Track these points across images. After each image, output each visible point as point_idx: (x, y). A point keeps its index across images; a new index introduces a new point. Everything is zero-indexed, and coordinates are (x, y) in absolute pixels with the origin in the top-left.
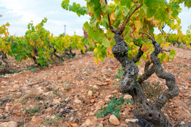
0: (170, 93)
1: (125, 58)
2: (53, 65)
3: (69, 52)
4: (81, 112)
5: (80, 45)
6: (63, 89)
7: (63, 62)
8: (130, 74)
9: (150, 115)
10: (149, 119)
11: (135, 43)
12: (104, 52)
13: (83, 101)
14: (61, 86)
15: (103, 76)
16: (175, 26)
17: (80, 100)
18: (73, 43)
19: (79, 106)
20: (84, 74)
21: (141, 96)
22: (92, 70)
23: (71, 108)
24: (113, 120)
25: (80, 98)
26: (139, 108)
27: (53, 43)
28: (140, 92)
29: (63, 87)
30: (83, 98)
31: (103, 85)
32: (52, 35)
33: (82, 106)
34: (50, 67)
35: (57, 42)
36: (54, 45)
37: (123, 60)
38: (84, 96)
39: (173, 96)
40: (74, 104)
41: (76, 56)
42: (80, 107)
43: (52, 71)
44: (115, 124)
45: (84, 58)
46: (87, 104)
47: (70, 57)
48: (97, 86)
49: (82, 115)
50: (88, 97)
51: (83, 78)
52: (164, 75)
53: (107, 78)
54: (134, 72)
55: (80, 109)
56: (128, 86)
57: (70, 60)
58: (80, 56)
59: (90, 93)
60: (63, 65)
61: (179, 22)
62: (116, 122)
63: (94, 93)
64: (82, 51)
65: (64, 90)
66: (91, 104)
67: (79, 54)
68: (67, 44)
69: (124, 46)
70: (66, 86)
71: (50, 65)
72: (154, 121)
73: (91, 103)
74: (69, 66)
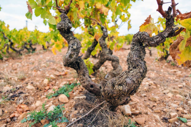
0: (114, 72)
1: (70, 35)
2: (9, 58)
3: (28, 47)
4: (33, 97)
5: (42, 40)
6: (16, 78)
7: (21, 56)
8: (72, 48)
9: (92, 86)
10: (91, 90)
11: (90, 33)
12: (56, 36)
13: (36, 88)
14: (14, 75)
15: (62, 68)
16: (125, 19)
17: (33, 86)
18: (34, 37)
19: (31, 91)
20: (43, 66)
21: (84, 70)
22: (51, 63)
23: (22, 93)
24: (62, 99)
25: (34, 85)
26: (82, 80)
27: (9, 35)
28: (83, 66)
29: (17, 77)
30: (37, 85)
31: (60, 75)
32: (8, 26)
33: (35, 92)
34: (5, 60)
35: (14, 34)
36: (10, 37)
37: (67, 37)
38: (38, 84)
39: (116, 74)
40: (26, 90)
41: (37, 51)
42: (33, 92)
43: (7, 64)
44: (64, 102)
45: (45, 53)
46: (41, 90)
47: (29, 52)
48: (54, 76)
49: (34, 99)
50: (43, 85)
51: (41, 70)
52: (110, 57)
53: (66, 69)
54: (77, 46)
55: (33, 94)
56: (70, 58)
57: (29, 55)
58: (42, 51)
59: (46, 81)
60: (20, 59)
61: (129, 16)
62: (65, 100)
63: (50, 81)
64: (43, 46)
65: (18, 79)
66: (45, 91)
67: (41, 50)
68: (26, 37)
69: (68, 23)
70: (20, 76)
71: (5, 58)
72: (95, 92)
73: (45, 89)
74: (28, 60)
